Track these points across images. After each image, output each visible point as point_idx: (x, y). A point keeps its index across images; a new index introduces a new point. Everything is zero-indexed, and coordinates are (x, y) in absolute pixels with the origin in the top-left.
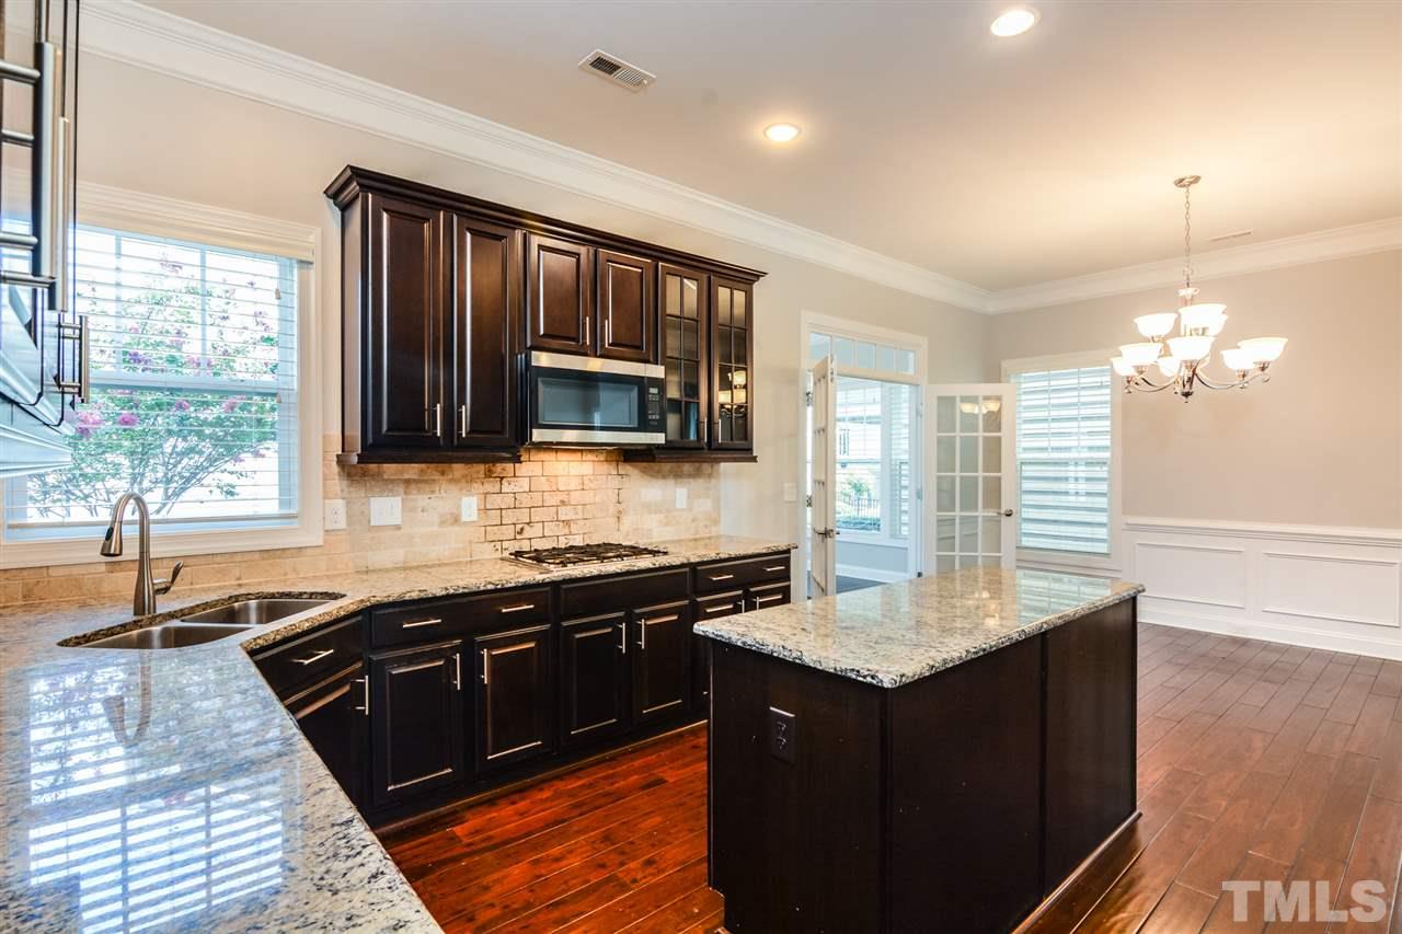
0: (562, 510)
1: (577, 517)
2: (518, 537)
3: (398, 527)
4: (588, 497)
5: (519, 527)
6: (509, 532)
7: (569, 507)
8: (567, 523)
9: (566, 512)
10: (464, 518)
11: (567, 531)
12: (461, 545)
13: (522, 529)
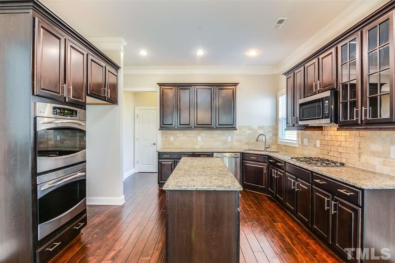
0: (340, 148)
1: (343, 152)
2: (328, 154)
3: (307, 146)
4: (348, 144)
5: (328, 151)
6: (326, 152)
7: (341, 147)
8: (341, 153)
9: (340, 150)
10: (317, 146)
11: (340, 156)
12: (316, 153)
13: (329, 152)
